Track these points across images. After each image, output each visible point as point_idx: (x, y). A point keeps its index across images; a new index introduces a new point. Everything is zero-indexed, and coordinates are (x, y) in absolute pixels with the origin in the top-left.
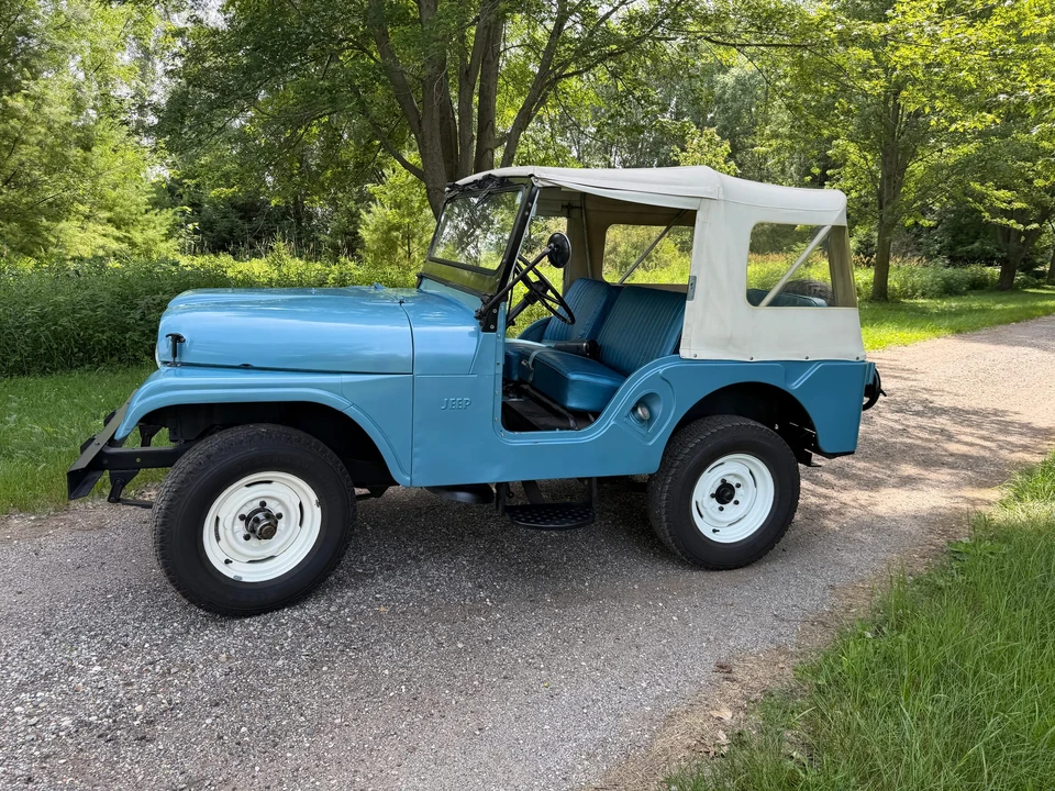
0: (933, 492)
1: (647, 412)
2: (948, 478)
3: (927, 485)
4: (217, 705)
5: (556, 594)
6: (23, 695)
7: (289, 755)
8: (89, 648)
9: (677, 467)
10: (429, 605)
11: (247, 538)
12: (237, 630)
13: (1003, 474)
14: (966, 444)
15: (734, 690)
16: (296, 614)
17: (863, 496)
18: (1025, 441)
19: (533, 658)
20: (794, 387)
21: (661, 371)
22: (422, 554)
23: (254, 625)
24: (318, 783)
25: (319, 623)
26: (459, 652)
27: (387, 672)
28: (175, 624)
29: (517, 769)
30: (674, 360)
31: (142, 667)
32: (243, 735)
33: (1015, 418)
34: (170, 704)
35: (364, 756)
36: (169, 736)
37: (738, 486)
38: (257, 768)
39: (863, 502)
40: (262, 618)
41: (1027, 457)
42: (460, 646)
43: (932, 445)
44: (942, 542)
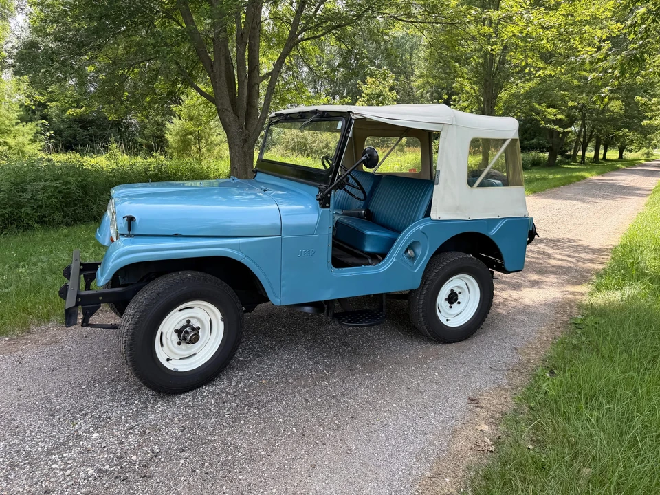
0: (551, 289)
1: (413, 253)
2: (556, 280)
3: (546, 285)
4: (184, 451)
5: (363, 365)
6: (54, 457)
7: (240, 477)
8: (85, 422)
9: (429, 284)
10: (292, 377)
11: (179, 344)
12: (178, 402)
13: (584, 276)
14: (559, 259)
15: (484, 413)
16: (211, 389)
17: (514, 293)
18: (590, 256)
19: (364, 404)
20: (492, 233)
21: (421, 228)
22: (275, 345)
23: (187, 398)
24: (265, 492)
25: (228, 393)
26: (319, 404)
27: (281, 420)
28: (136, 402)
29: (380, 471)
30: (427, 221)
31: (126, 432)
32: (207, 468)
33: (580, 243)
34: (153, 453)
35: (287, 473)
36: (161, 474)
37: (460, 293)
38: (225, 488)
39: (515, 297)
40: (191, 393)
41: (593, 266)
42: (319, 400)
43: (541, 261)
44: (565, 318)
